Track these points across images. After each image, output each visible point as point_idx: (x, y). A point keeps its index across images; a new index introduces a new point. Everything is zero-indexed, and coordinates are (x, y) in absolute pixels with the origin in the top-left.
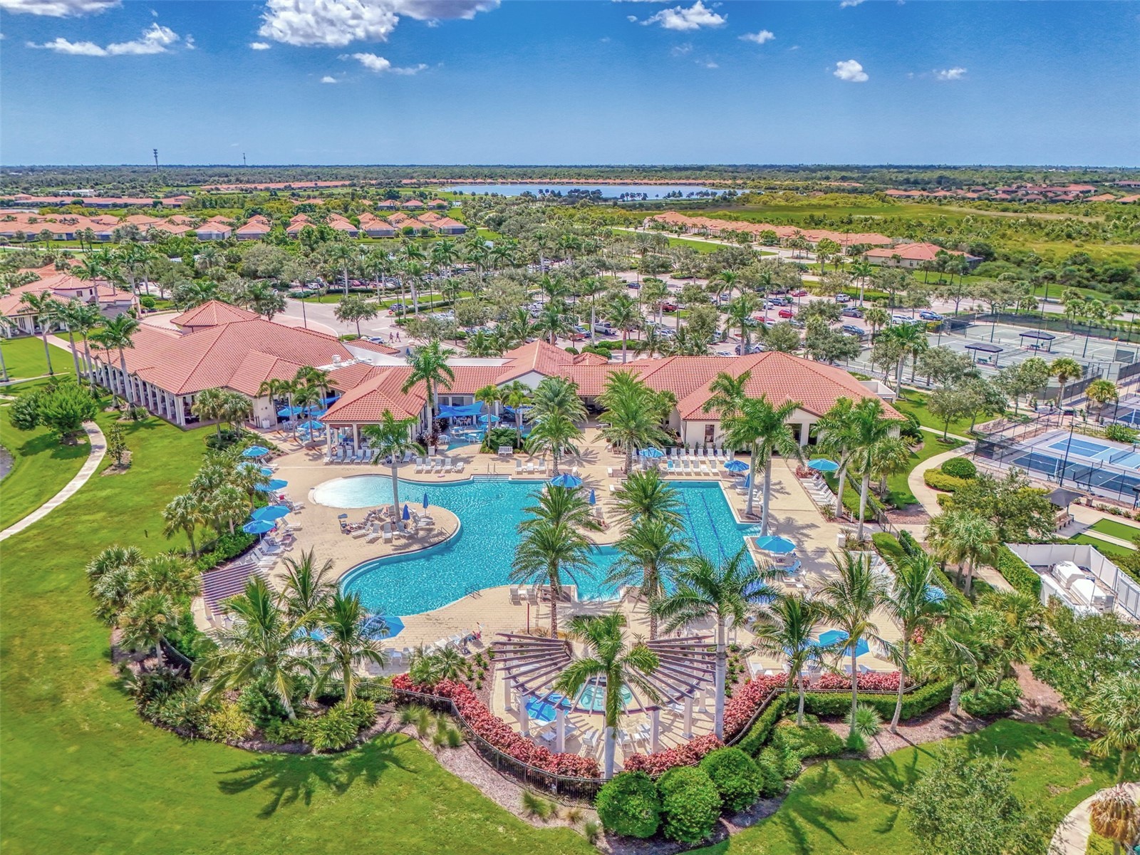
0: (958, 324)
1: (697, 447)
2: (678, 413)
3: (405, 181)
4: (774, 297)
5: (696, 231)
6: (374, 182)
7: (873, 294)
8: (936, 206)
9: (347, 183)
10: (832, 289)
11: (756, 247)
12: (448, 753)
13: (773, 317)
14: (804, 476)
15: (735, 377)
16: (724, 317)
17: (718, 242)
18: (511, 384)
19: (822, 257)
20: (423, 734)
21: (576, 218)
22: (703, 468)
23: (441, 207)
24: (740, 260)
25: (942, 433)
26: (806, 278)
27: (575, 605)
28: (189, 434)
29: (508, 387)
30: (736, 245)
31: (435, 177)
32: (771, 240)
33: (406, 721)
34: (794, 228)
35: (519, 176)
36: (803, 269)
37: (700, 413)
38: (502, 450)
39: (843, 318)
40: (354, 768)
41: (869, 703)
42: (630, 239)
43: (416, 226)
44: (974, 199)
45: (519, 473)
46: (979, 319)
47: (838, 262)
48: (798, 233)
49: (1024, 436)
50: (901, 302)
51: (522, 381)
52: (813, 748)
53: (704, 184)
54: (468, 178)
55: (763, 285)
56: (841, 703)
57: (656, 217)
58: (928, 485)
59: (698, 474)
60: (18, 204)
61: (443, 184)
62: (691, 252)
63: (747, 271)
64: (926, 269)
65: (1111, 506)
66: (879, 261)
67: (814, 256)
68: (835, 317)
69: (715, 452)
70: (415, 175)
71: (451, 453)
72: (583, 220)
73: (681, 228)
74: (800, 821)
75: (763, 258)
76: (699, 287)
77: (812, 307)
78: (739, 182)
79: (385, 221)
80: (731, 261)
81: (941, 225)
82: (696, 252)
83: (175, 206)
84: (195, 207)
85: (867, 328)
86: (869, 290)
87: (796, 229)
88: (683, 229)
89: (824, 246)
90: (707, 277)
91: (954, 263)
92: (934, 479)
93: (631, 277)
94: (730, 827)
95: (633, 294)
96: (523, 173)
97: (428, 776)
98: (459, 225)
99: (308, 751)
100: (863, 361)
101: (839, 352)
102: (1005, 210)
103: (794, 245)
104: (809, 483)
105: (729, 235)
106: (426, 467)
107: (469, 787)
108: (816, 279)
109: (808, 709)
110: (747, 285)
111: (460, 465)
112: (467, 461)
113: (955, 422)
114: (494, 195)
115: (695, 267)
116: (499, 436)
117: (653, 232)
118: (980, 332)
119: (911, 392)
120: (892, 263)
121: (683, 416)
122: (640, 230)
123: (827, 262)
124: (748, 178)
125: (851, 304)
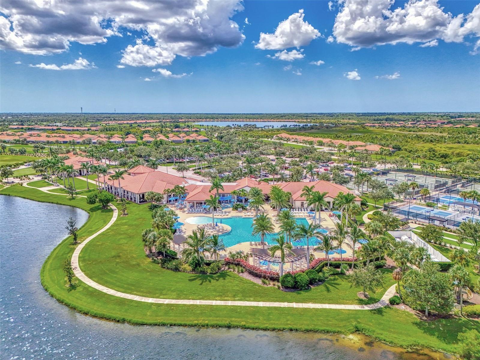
0: (384, 173)
1: (299, 208)
2: (292, 199)
3: (180, 120)
4: (322, 164)
5: (293, 140)
6: (168, 121)
7: (357, 163)
8: (384, 130)
9: (158, 121)
10: (342, 161)
11: (316, 147)
12: (241, 274)
13: (322, 170)
14: (332, 216)
15: (310, 188)
16: (305, 171)
17: (301, 144)
18: (241, 190)
19: (339, 150)
20: (234, 271)
21: (248, 135)
22: (300, 214)
23: (196, 131)
24: (310, 151)
25: (374, 205)
26: (333, 157)
27: (267, 246)
28: (141, 205)
29: (240, 191)
30: (308, 146)
31: (191, 118)
32: (321, 144)
33: (229, 268)
34: (330, 139)
35: (223, 118)
36: (333, 154)
37: (300, 198)
38: (239, 210)
39: (345, 171)
40: (219, 277)
41: (346, 264)
42: (270, 143)
43: (191, 139)
44: (399, 127)
45: (245, 216)
46: (392, 171)
47: (345, 152)
48: (331, 141)
49: (400, 206)
50: (365, 165)
51: (244, 189)
52: (332, 273)
53: (295, 121)
54: (203, 119)
55: (318, 160)
56: (339, 263)
57: (278, 135)
58: (369, 218)
59: (299, 216)
60: (35, 129)
61: (194, 121)
62: (292, 148)
63: (313, 155)
64: (376, 154)
65: (421, 223)
66: (359, 151)
67: (336, 149)
68: (342, 170)
69: (304, 210)
70: (183, 118)
71: (223, 210)
72: (251, 136)
73: (288, 139)
74: (328, 286)
75: (318, 150)
76: (296, 161)
77: (335, 167)
78: (309, 120)
79: (178, 137)
80: (307, 151)
81: (384, 138)
82: (294, 148)
83: (96, 130)
84: (104, 131)
85: (353, 174)
86: (355, 162)
87: (330, 140)
88: (288, 140)
89: (341, 146)
90: (299, 157)
91: (386, 152)
92: (370, 217)
93: (272, 157)
94: (311, 286)
95: (274, 163)
96: (225, 117)
97: (237, 278)
98: (206, 138)
99: (206, 274)
100: (351, 185)
101: (344, 182)
102: (410, 131)
103: (329, 146)
104: (333, 218)
105: (305, 142)
106: (217, 214)
107: (248, 280)
108: (336, 158)
109: (331, 265)
110: (313, 160)
111: (227, 213)
112: (229, 212)
113: (378, 201)
114: (215, 126)
115: (294, 154)
116: (238, 205)
117: (278, 141)
118: (392, 176)
119: (367, 194)
120: (365, 152)
121: (294, 199)
122: (273, 140)
123: (341, 152)
124: (312, 119)
125: (349, 167)
